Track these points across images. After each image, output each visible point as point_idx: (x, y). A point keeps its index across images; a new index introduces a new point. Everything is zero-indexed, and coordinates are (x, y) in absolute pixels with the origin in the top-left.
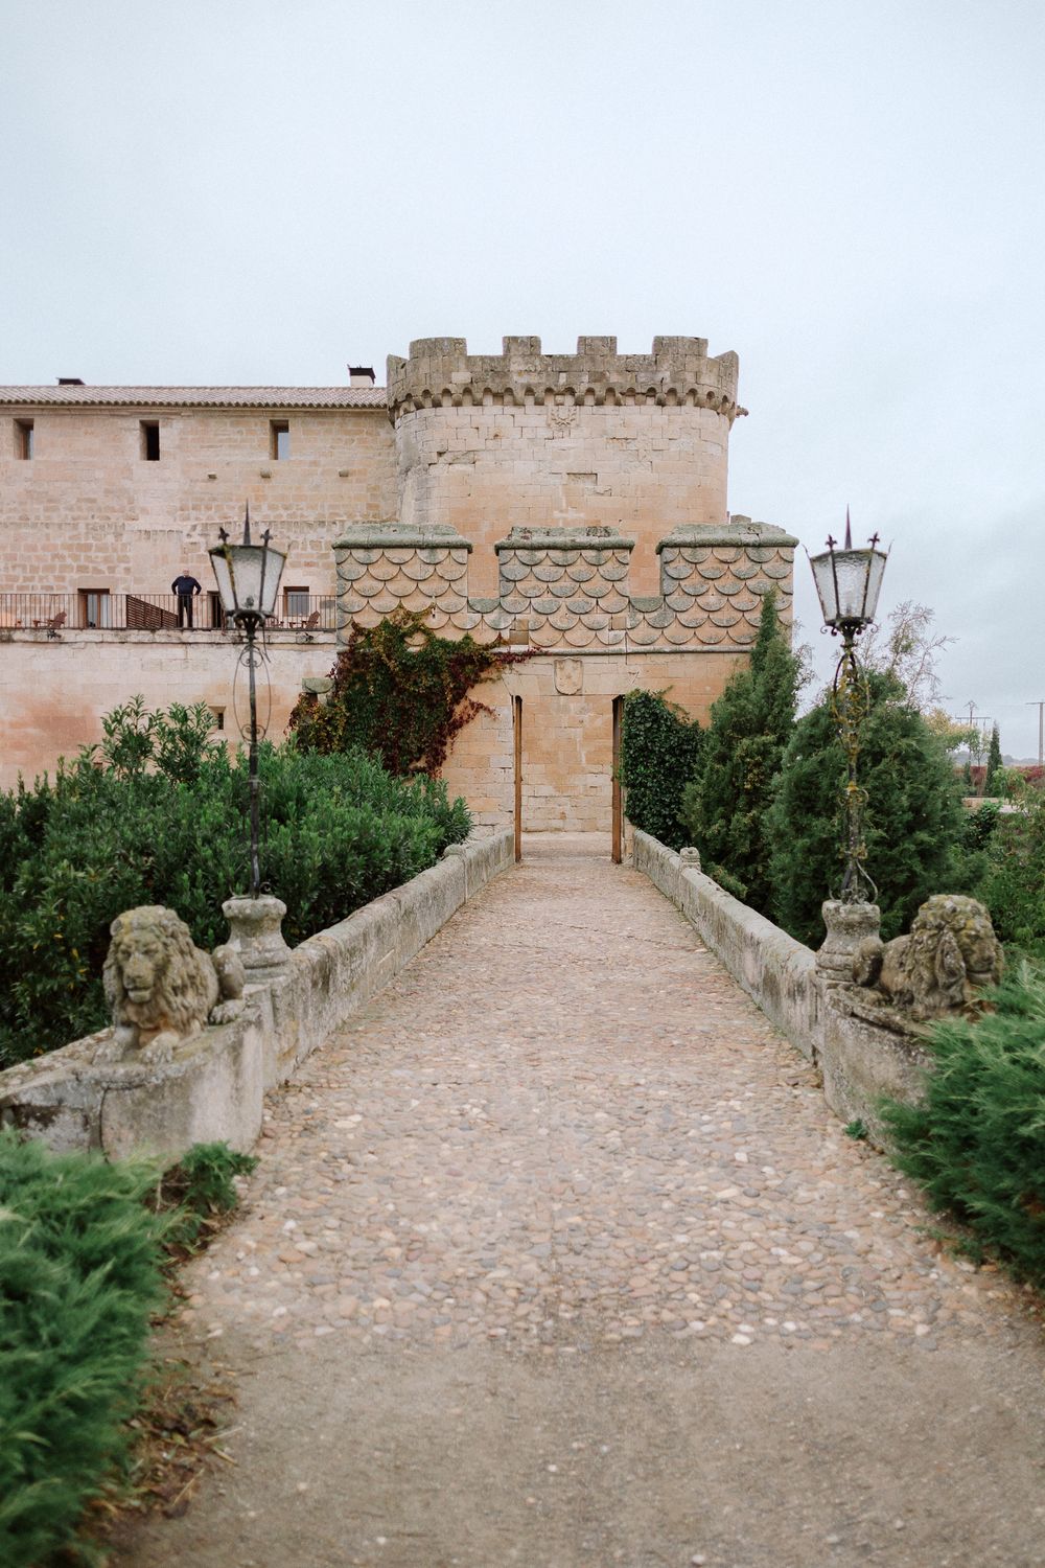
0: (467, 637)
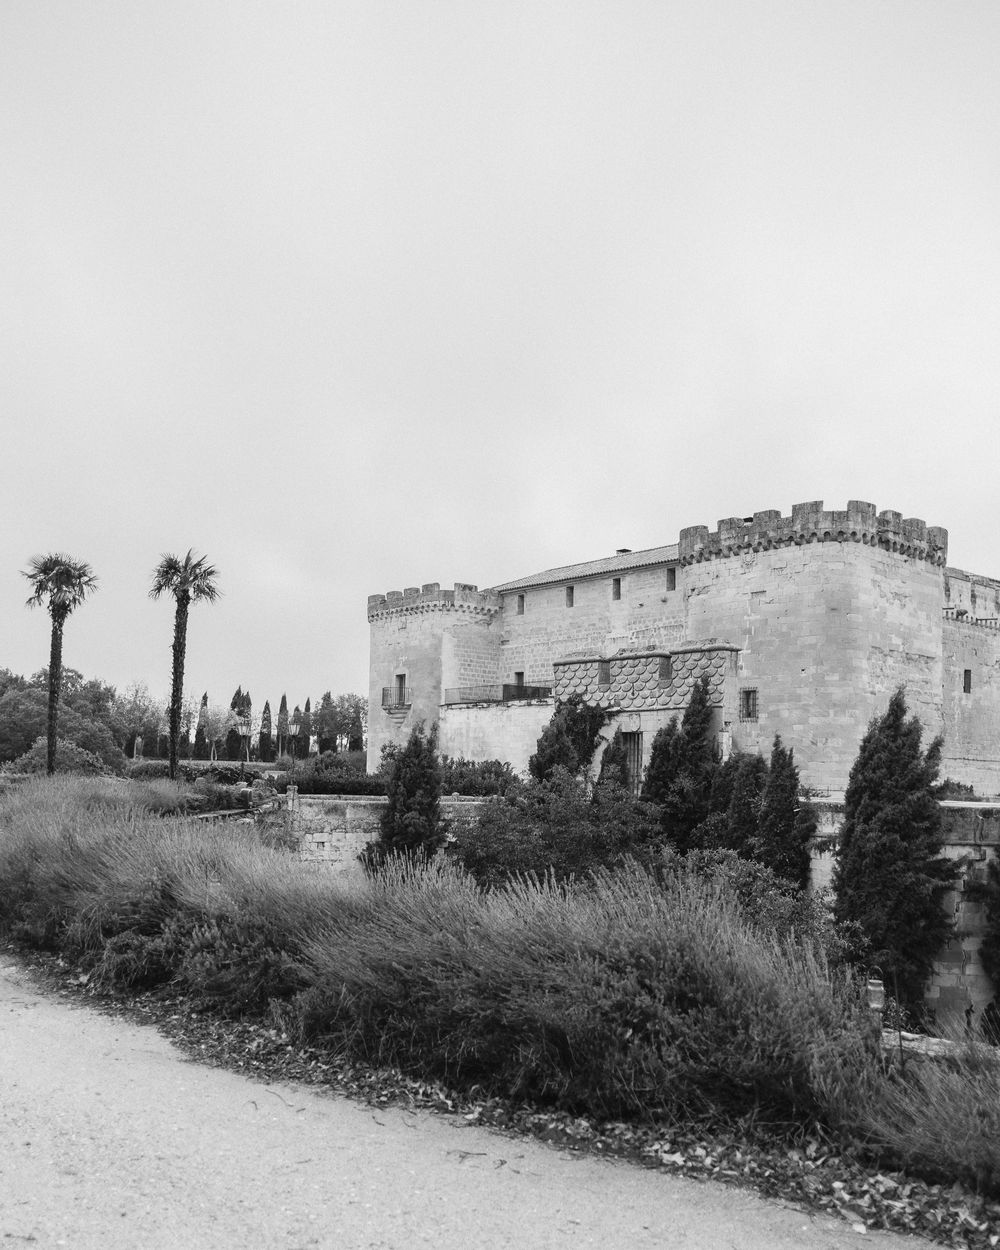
0: (598, 704)
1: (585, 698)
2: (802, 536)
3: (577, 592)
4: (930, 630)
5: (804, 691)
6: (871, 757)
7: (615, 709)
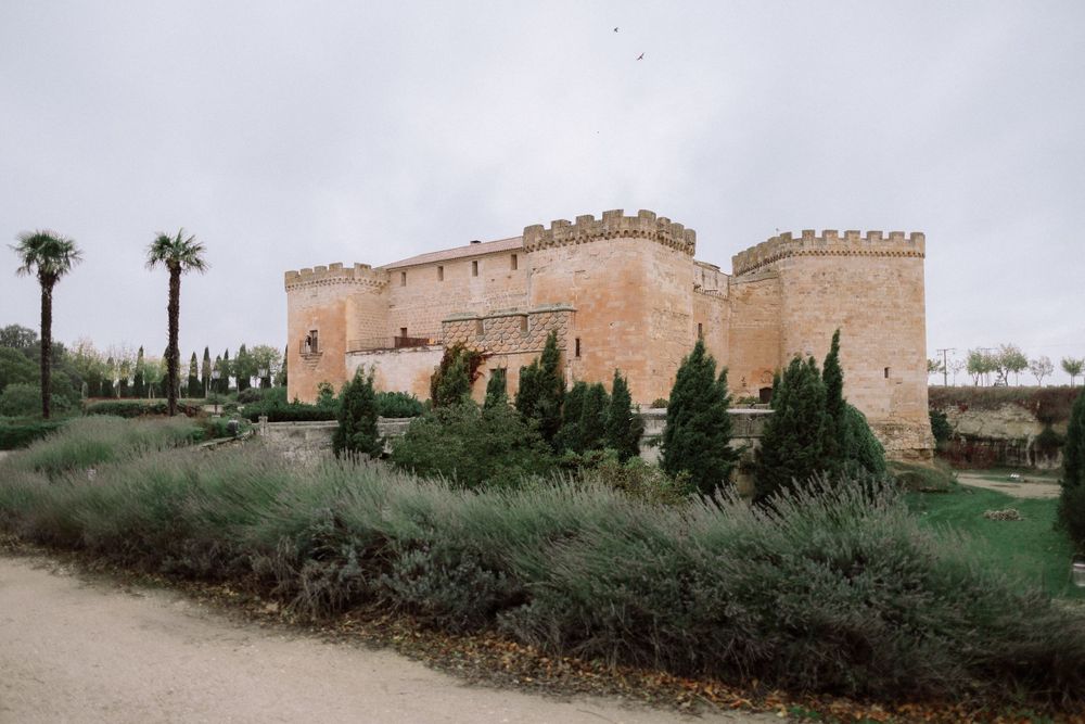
0: (476, 350)
1: (466, 345)
2: (610, 233)
3: (445, 270)
4: (686, 297)
5: (612, 338)
6: (685, 381)
7: (489, 353)
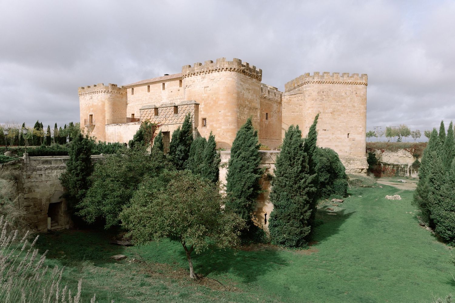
0: (155, 123)
1: (150, 121)
2: (219, 69)
3: (151, 87)
4: (257, 100)
5: (220, 118)
6: (239, 137)
7: (160, 124)
